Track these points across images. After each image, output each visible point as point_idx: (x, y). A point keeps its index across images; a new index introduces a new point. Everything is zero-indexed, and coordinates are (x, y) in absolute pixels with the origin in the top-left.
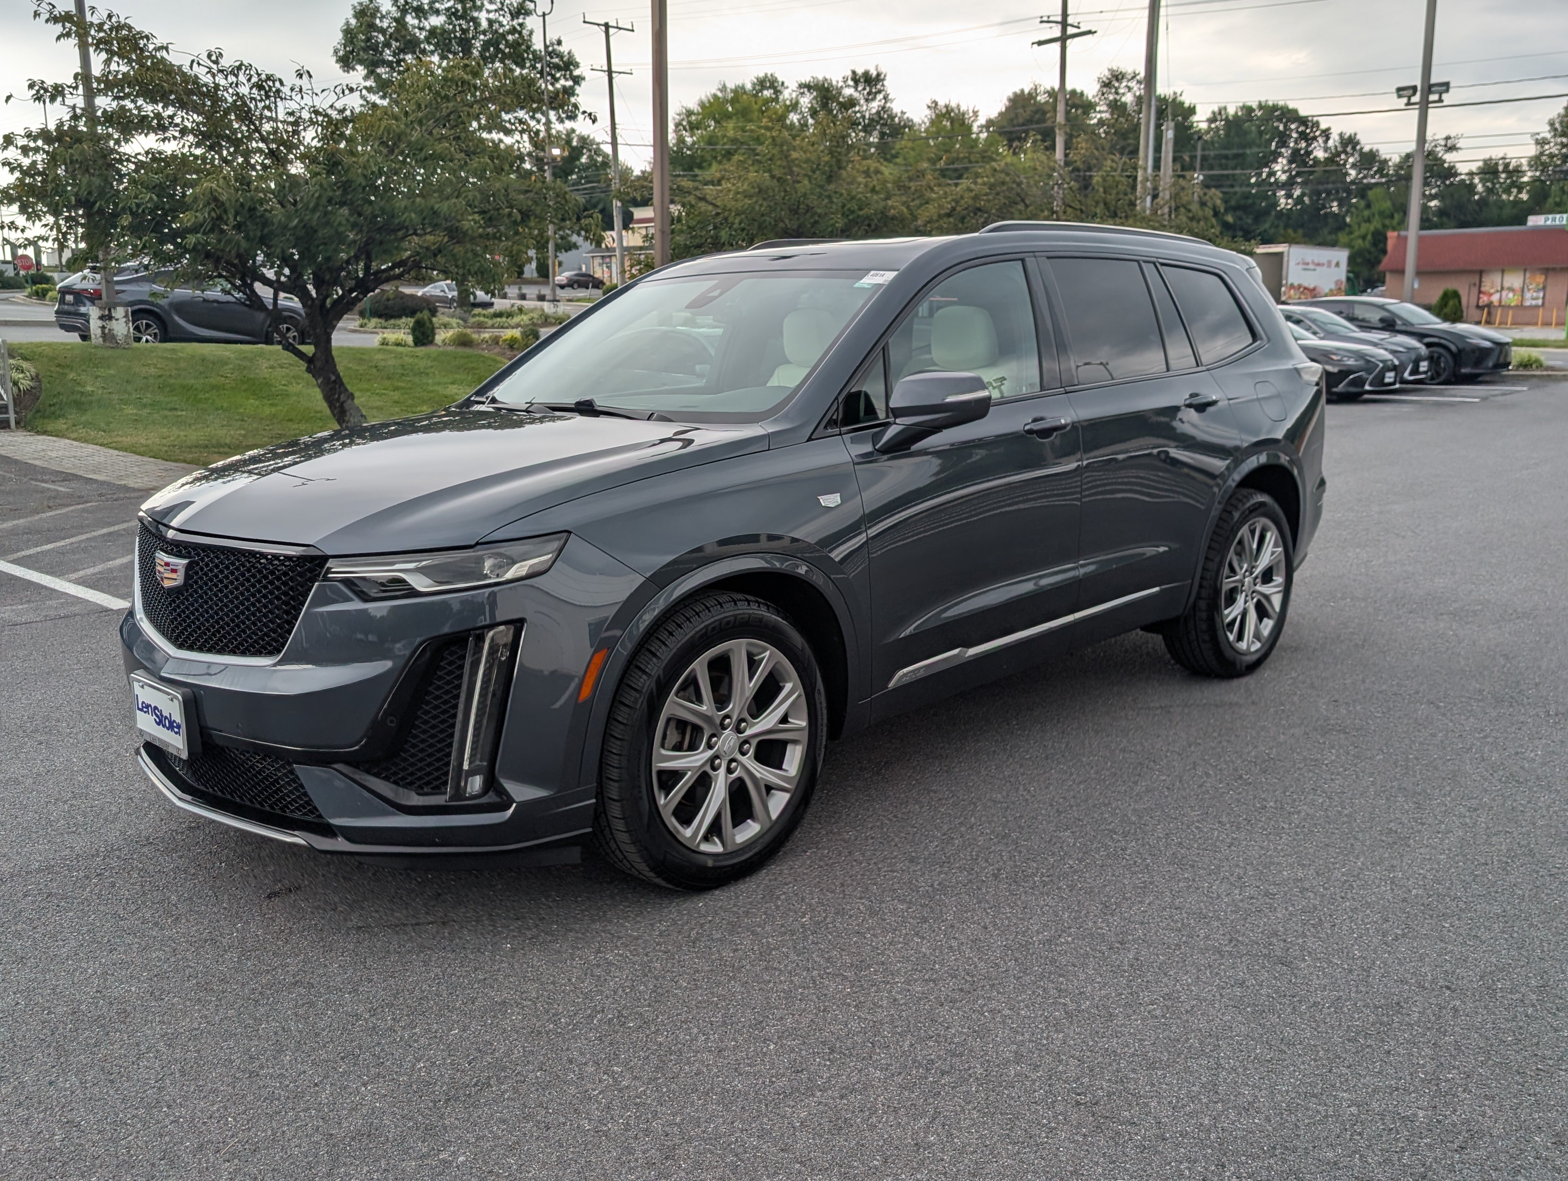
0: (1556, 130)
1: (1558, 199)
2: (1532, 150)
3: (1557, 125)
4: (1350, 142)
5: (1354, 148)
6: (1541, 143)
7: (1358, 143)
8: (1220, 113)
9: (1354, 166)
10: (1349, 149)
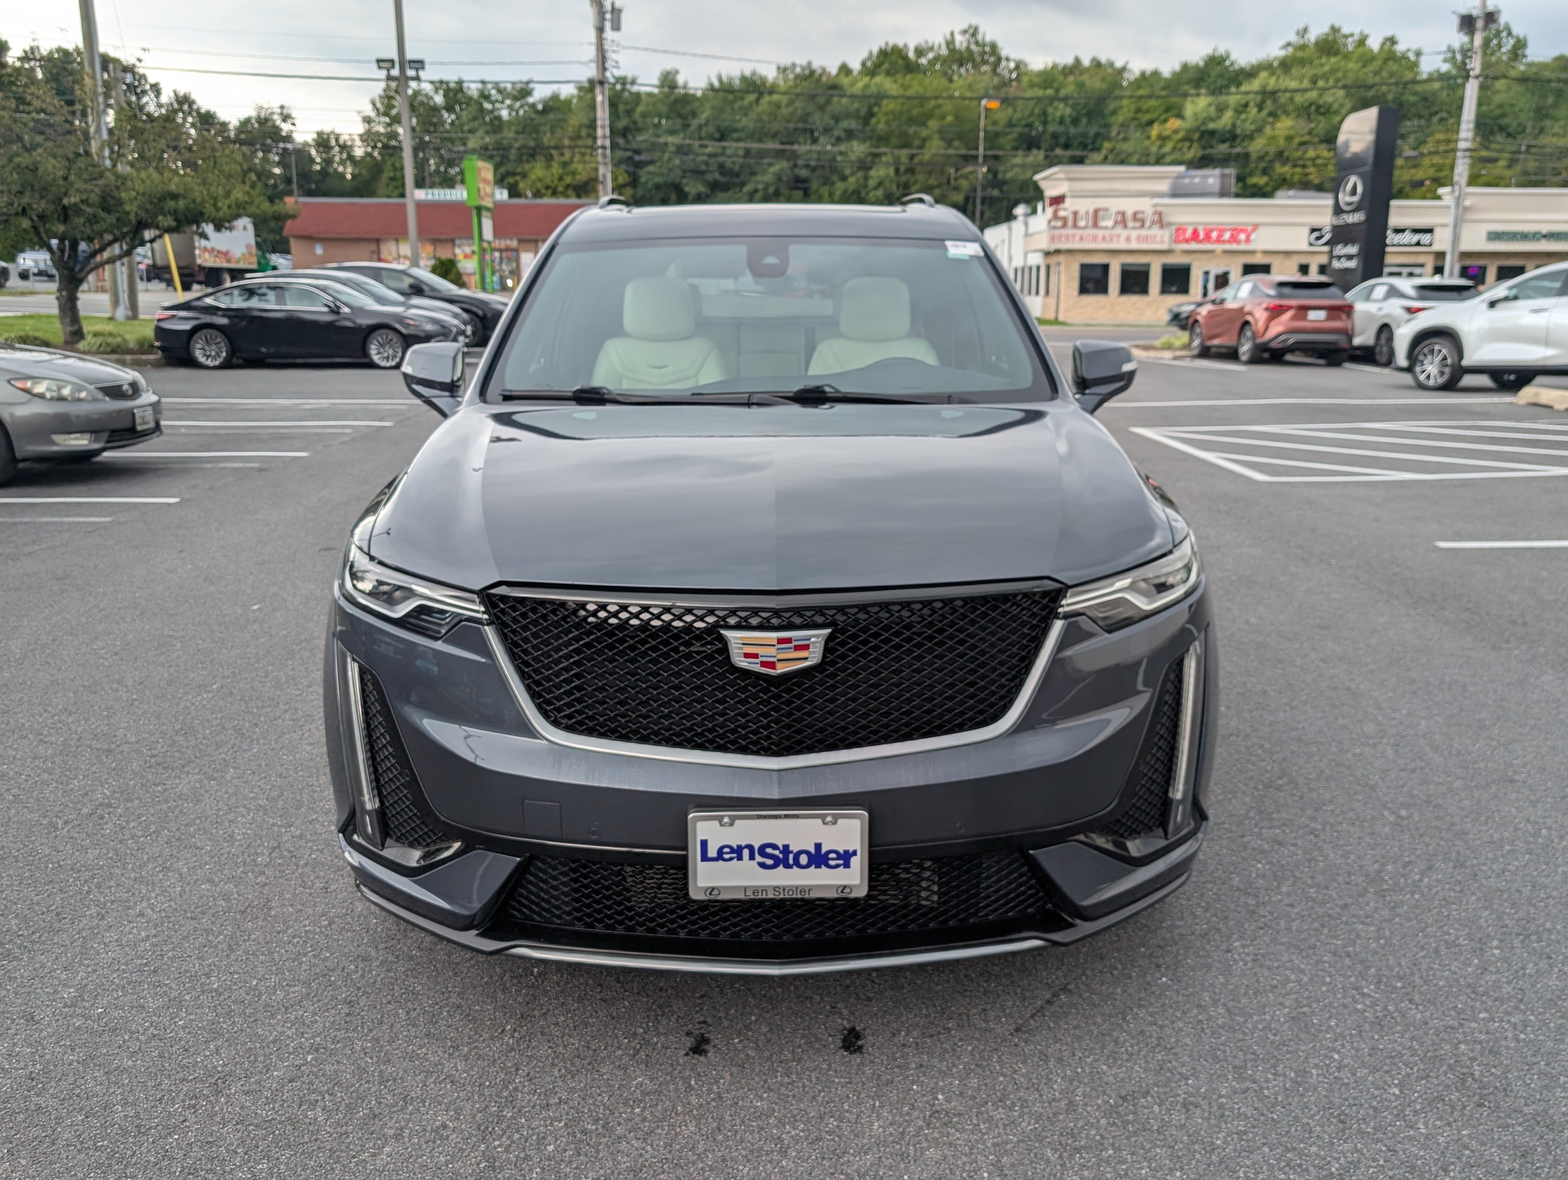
0: (378, 110)
1: (392, 174)
2: (361, 128)
3: (379, 105)
4: (184, 101)
5: (190, 106)
6: (367, 120)
7: (193, 102)
8: (33, 53)
9: (193, 125)
10: (186, 107)
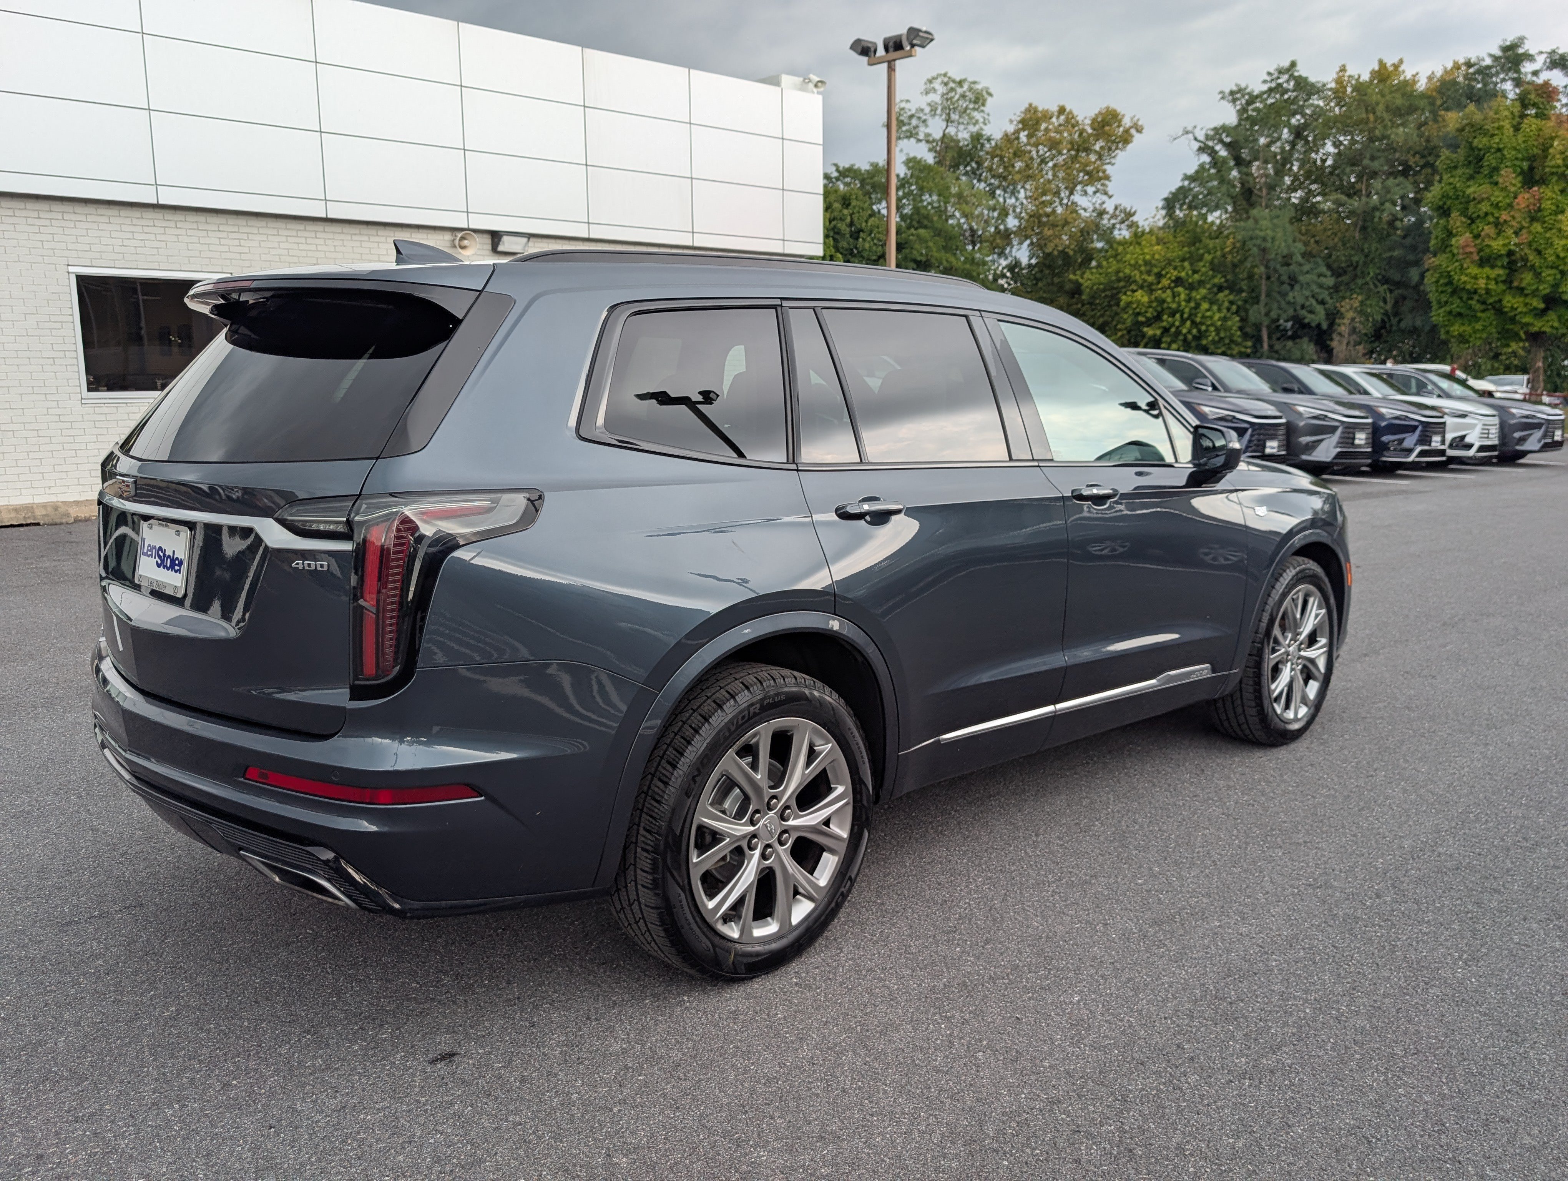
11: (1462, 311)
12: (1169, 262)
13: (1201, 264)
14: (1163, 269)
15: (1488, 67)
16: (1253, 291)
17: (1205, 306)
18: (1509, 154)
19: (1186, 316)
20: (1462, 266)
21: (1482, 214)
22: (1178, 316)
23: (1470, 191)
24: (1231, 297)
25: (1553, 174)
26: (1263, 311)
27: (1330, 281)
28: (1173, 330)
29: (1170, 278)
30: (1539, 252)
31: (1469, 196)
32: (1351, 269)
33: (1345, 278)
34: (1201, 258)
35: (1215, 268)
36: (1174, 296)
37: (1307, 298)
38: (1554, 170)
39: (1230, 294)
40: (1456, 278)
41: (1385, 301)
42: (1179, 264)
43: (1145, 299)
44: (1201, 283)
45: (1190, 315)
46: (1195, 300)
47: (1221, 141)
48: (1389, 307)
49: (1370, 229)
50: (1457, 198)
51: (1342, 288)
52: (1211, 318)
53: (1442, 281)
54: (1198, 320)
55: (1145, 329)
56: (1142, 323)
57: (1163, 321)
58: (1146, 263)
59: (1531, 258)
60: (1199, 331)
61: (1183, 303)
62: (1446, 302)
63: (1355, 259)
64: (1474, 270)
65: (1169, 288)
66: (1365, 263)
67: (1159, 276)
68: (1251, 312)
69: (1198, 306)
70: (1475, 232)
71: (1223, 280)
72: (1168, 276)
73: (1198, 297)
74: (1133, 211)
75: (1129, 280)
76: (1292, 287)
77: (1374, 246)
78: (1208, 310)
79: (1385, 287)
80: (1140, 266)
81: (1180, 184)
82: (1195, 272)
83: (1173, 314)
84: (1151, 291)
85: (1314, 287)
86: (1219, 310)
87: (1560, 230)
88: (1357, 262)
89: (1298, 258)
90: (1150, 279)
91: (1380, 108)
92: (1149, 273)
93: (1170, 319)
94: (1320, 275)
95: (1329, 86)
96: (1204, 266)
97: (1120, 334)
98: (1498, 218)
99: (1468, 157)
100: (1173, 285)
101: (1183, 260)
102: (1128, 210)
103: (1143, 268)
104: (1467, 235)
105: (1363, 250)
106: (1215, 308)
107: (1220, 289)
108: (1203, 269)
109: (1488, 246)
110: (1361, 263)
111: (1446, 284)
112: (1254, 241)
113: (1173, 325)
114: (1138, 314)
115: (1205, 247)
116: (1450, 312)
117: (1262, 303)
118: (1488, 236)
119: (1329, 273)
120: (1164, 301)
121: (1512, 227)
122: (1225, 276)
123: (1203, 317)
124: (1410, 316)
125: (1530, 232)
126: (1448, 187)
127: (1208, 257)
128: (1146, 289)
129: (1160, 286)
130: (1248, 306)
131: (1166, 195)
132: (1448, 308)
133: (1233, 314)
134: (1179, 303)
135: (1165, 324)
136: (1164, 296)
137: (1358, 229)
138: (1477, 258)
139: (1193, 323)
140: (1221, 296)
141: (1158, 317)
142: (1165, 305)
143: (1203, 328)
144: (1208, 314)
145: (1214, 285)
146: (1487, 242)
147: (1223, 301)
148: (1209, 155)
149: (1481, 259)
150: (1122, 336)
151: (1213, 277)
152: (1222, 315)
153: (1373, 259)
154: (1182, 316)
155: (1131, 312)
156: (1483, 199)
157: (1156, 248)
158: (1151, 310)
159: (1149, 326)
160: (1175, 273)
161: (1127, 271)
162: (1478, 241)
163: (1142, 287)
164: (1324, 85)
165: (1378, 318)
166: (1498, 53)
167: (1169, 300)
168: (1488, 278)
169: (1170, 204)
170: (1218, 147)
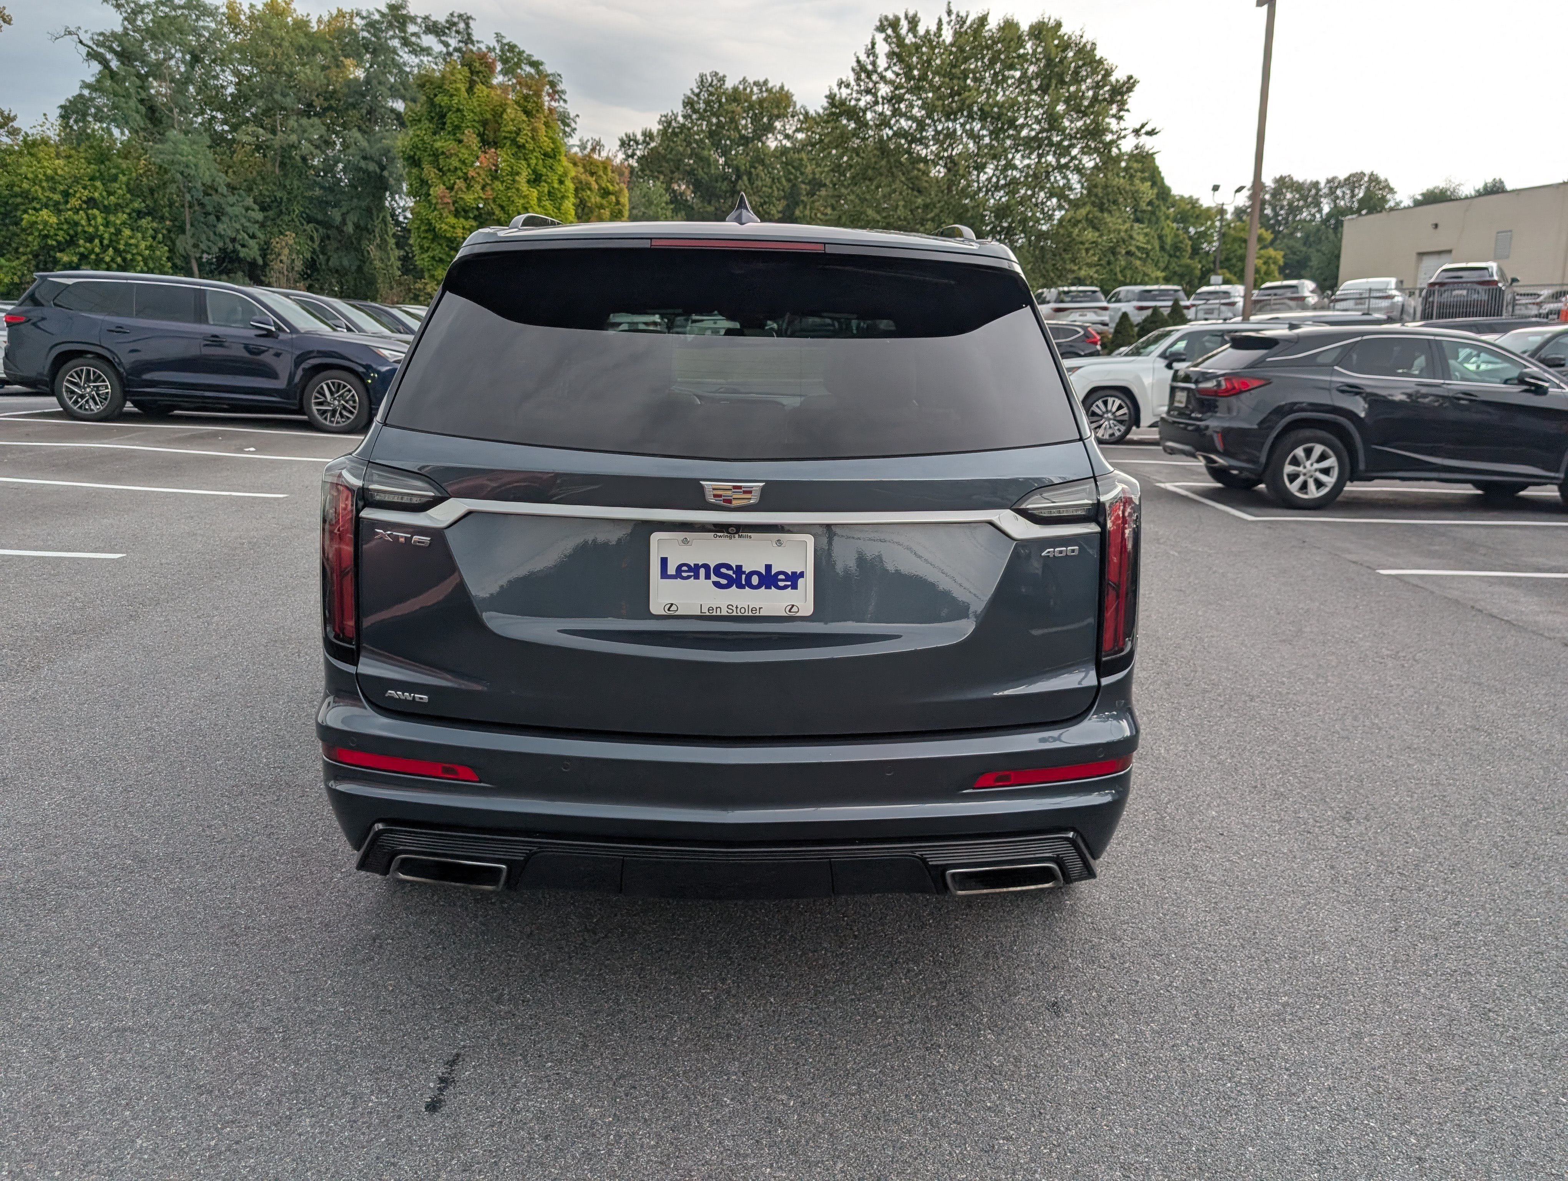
11: (444, 257)
12: (77, 180)
13: (117, 185)
14: (70, 187)
15: (377, 22)
16: (176, 219)
17: (127, 232)
18: (469, 116)
19: (106, 242)
20: (441, 214)
21: (452, 168)
22: (97, 241)
23: (438, 144)
24: (155, 225)
25: (505, 138)
26: (191, 242)
27: (259, 216)
28: (93, 257)
29: (80, 198)
30: (502, 208)
31: (437, 150)
32: (275, 204)
33: (271, 213)
34: (115, 179)
35: (134, 190)
36: (89, 220)
37: (238, 231)
38: (508, 135)
39: (152, 221)
40: (438, 226)
41: (312, 239)
42: (88, 183)
43: (54, 220)
44: (118, 207)
45: (111, 241)
46: (115, 224)
47: (111, 50)
48: (316, 246)
49: (289, 166)
50: (425, 151)
51: (269, 223)
52: (137, 246)
53: (423, 228)
54: (122, 247)
55: (58, 255)
56: (52, 248)
57: (79, 246)
58: (50, 179)
59: (497, 212)
60: (124, 260)
61: (101, 228)
62: (429, 248)
63: (279, 194)
64: (452, 220)
65: (81, 208)
66: (289, 200)
67: (66, 195)
68: (178, 243)
69: (119, 232)
70: (447, 184)
71: (143, 205)
72: (78, 195)
73: (118, 222)
74: (12, 115)
75: (25, 194)
76: (218, 219)
77: (295, 182)
78: (131, 238)
79: (311, 225)
80: (41, 181)
81: (76, 92)
82: (110, 194)
83: (90, 240)
84: (59, 212)
85: (243, 220)
86: (144, 238)
87: (518, 190)
88: (281, 198)
89: (223, 189)
90: (57, 197)
91: (286, 44)
92: (53, 190)
93: (88, 245)
94: (247, 209)
95: (221, 10)
96: (120, 188)
97: (24, 258)
98: (466, 174)
99: (430, 112)
100: (84, 206)
101: (92, 179)
102: (6, 113)
103: (45, 184)
104: (442, 186)
105: (285, 186)
106: (139, 235)
107: (140, 214)
108: (120, 191)
109: (461, 198)
110: (285, 199)
111: (426, 231)
112: (176, 166)
113: (92, 251)
114: (46, 236)
115: (117, 167)
116: (433, 258)
117: (189, 233)
118: (460, 189)
119: (256, 207)
120: (76, 224)
121: (479, 183)
122: (144, 201)
123: (127, 244)
124: (336, 256)
125: (493, 189)
126: (416, 139)
127: (124, 179)
128: (52, 208)
129: (69, 206)
130: (173, 235)
131: (63, 102)
132: (430, 254)
133: (159, 243)
134: (96, 228)
135: (82, 250)
136: (76, 218)
137: (277, 164)
138: (453, 209)
139: (116, 250)
140: (143, 222)
141: (72, 242)
142: (80, 229)
143: (129, 257)
144: (133, 241)
145: (133, 210)
146: (461, 195)
147: (147, 229)
148: (100, 63)
149: (456, 210)
150: (28, 261)
151: (131, 201)
152: (148, 244)
153: (296, 197)
154: (101, 243)
155: (36, 234)
156: (451, 155)
157: (57, 162)
158: (61, 233)
159: (61, 251)
160: (86, 193)
161: (25, 185)
162: (453, 194)
163: (46, 206)
164: (217, 8)
165: (308, 255)
166: (385, 10)
167: (83, 222)
168: (464, 228)
169: (67, 112)
170: (109, 56)
